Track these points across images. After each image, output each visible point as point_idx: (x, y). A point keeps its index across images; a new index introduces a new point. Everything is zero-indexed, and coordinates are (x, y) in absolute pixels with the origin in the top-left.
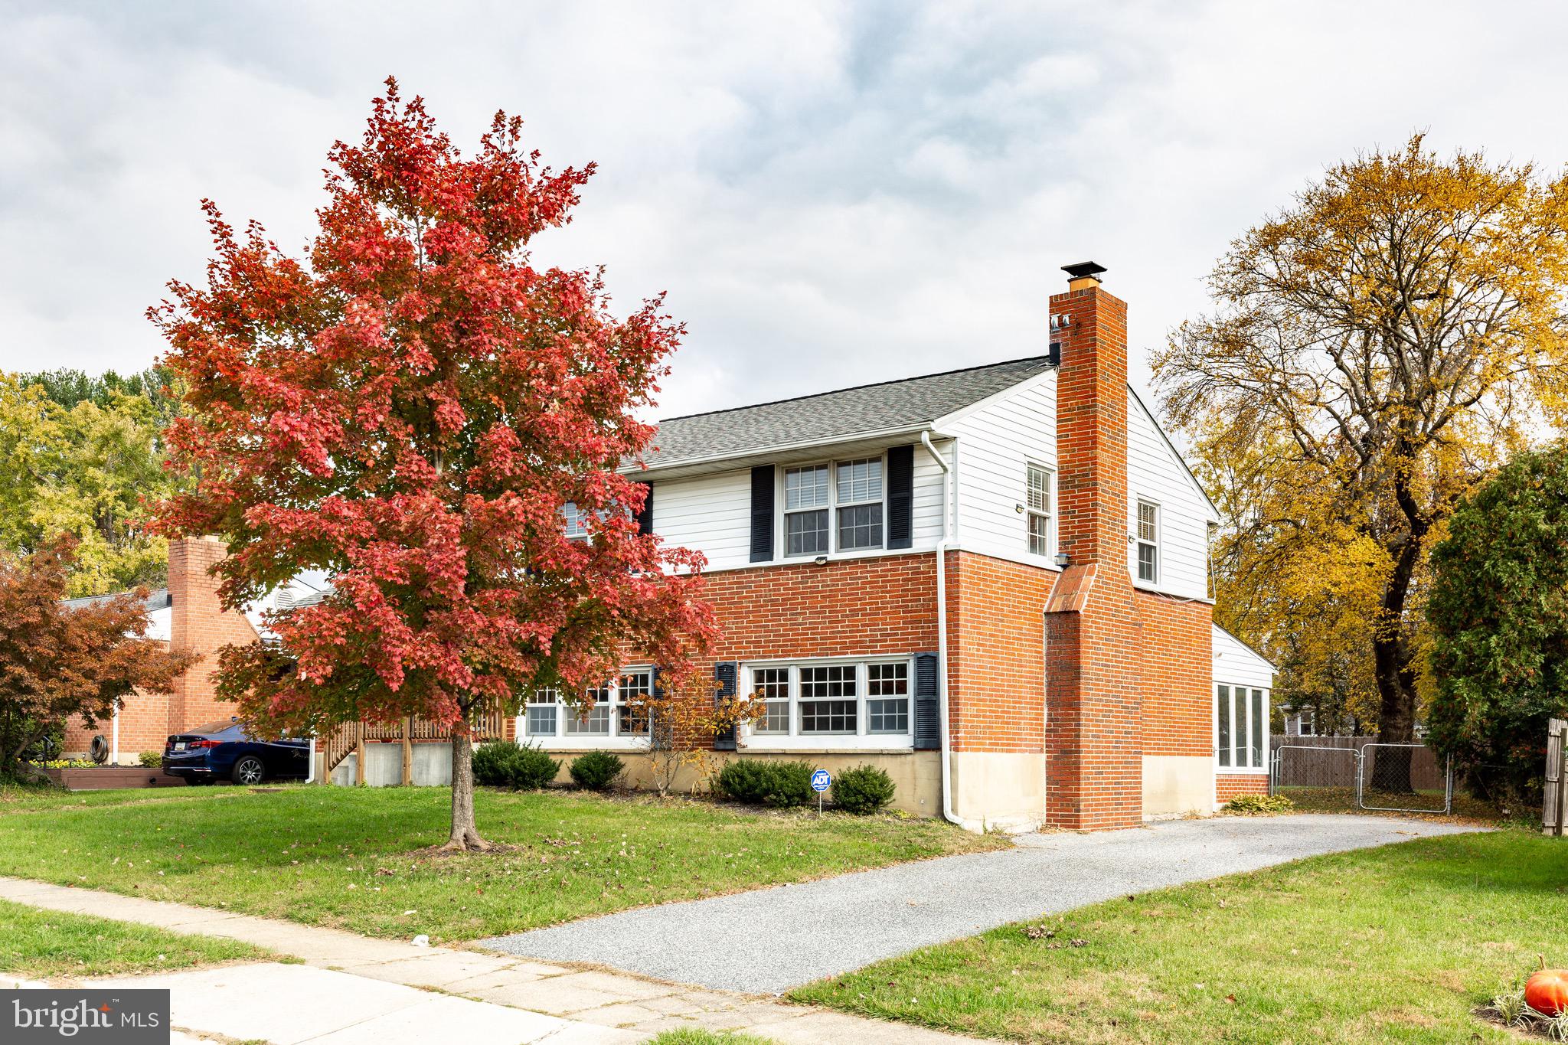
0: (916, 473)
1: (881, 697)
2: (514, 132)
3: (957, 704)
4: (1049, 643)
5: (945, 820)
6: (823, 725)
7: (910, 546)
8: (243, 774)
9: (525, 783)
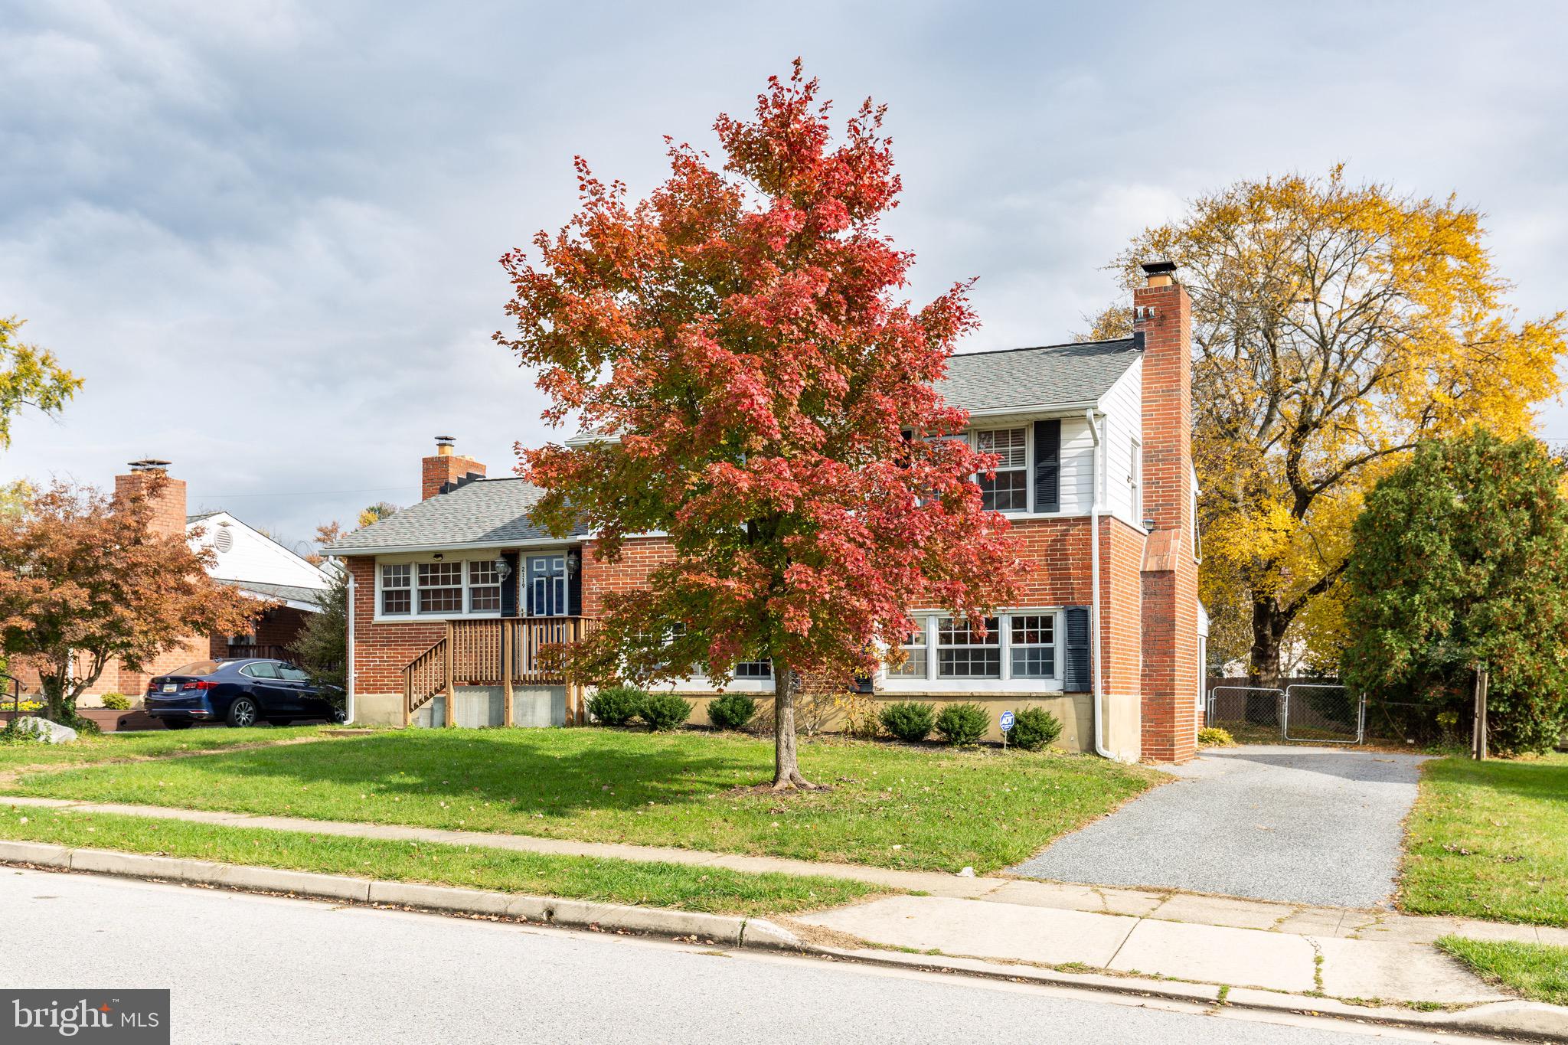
0: (1063, 445)
1: (1025, 645)
2: (878, 119)
3: (1109, 652)
4: (1144, 598)
5: (1098, 755)
6: (962, 670)
7: (1058, 510)
8: (238, 716)
9: (663, 724)
